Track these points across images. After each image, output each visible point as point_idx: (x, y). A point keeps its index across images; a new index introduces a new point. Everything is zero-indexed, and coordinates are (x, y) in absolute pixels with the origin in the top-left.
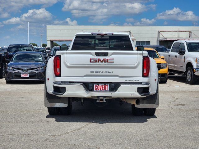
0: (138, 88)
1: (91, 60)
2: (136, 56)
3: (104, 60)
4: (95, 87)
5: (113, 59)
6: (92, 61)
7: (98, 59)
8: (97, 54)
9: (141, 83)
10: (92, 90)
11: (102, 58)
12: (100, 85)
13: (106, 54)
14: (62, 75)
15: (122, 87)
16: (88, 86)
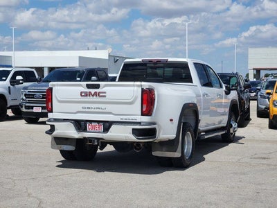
0: (133, 129)
1: (81, 93)
2: (132, 88)
3: (96, 94)
4: (89, 127)
5: (105, 93)
6: (83, 94)
7: (90, 92)
8: (89, 86)
9: (139, 123)
10: (85, 130)
11: (93, 91)
12: (93, 124)
13: (97, 87)
14: (54, 111)
15: (113, 127)
16: (80, 125)
